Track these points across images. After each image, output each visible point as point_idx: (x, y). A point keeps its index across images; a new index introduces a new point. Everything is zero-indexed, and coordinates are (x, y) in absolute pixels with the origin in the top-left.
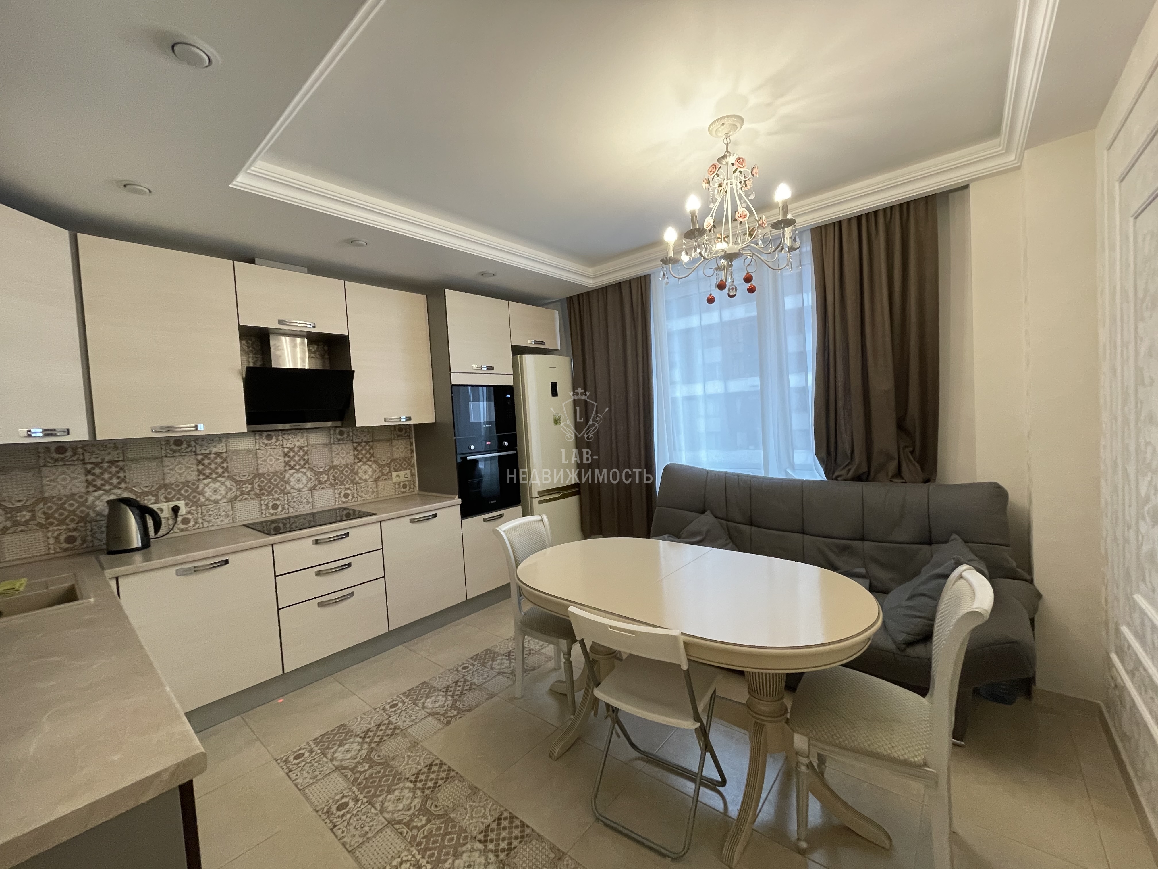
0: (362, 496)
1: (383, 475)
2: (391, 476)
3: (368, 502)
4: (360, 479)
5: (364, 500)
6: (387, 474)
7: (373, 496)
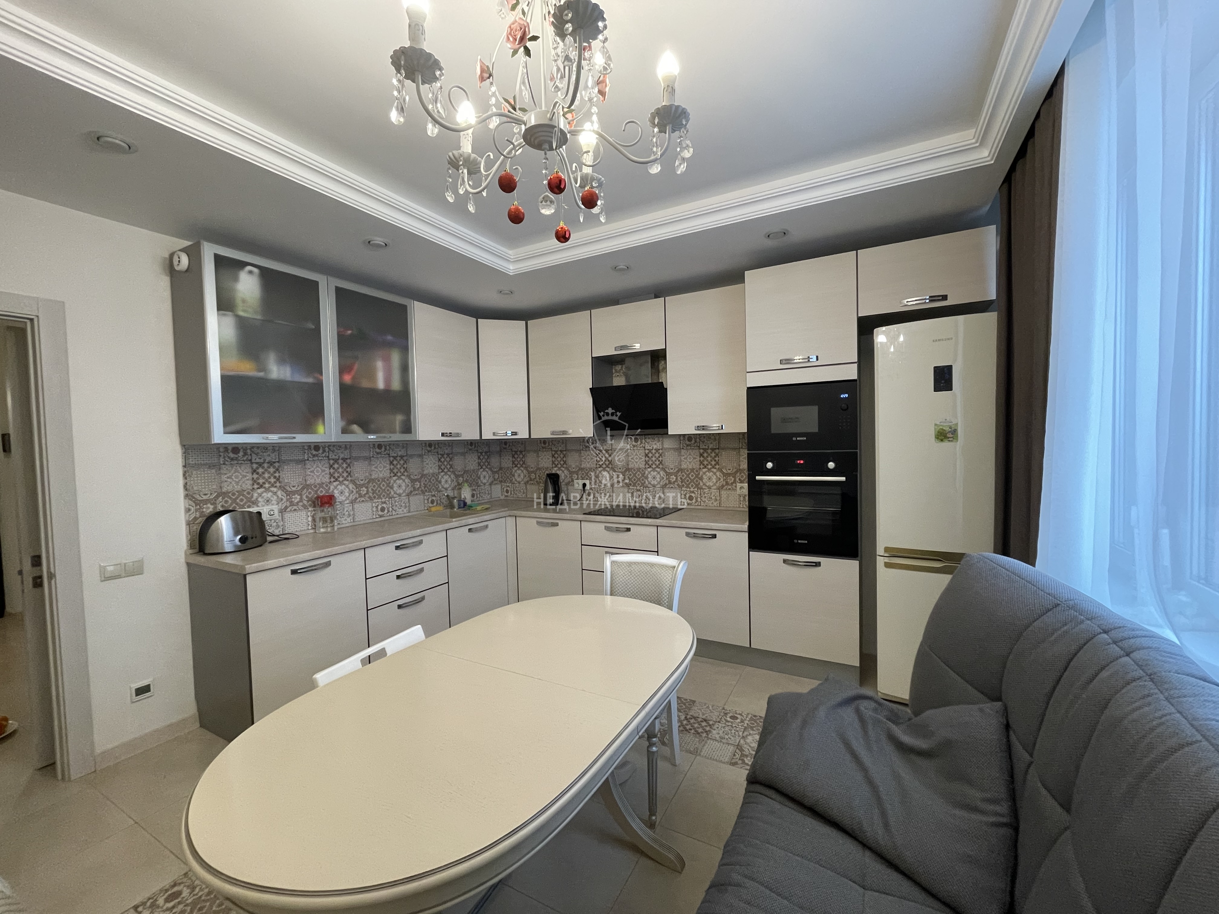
0: (705, 501)
1: (727, 484)
2: (736, 487)
3: (710, 508)
4: (704, 484)
5: (706, 506)
6: (732, 484)
7: (715, 504)
